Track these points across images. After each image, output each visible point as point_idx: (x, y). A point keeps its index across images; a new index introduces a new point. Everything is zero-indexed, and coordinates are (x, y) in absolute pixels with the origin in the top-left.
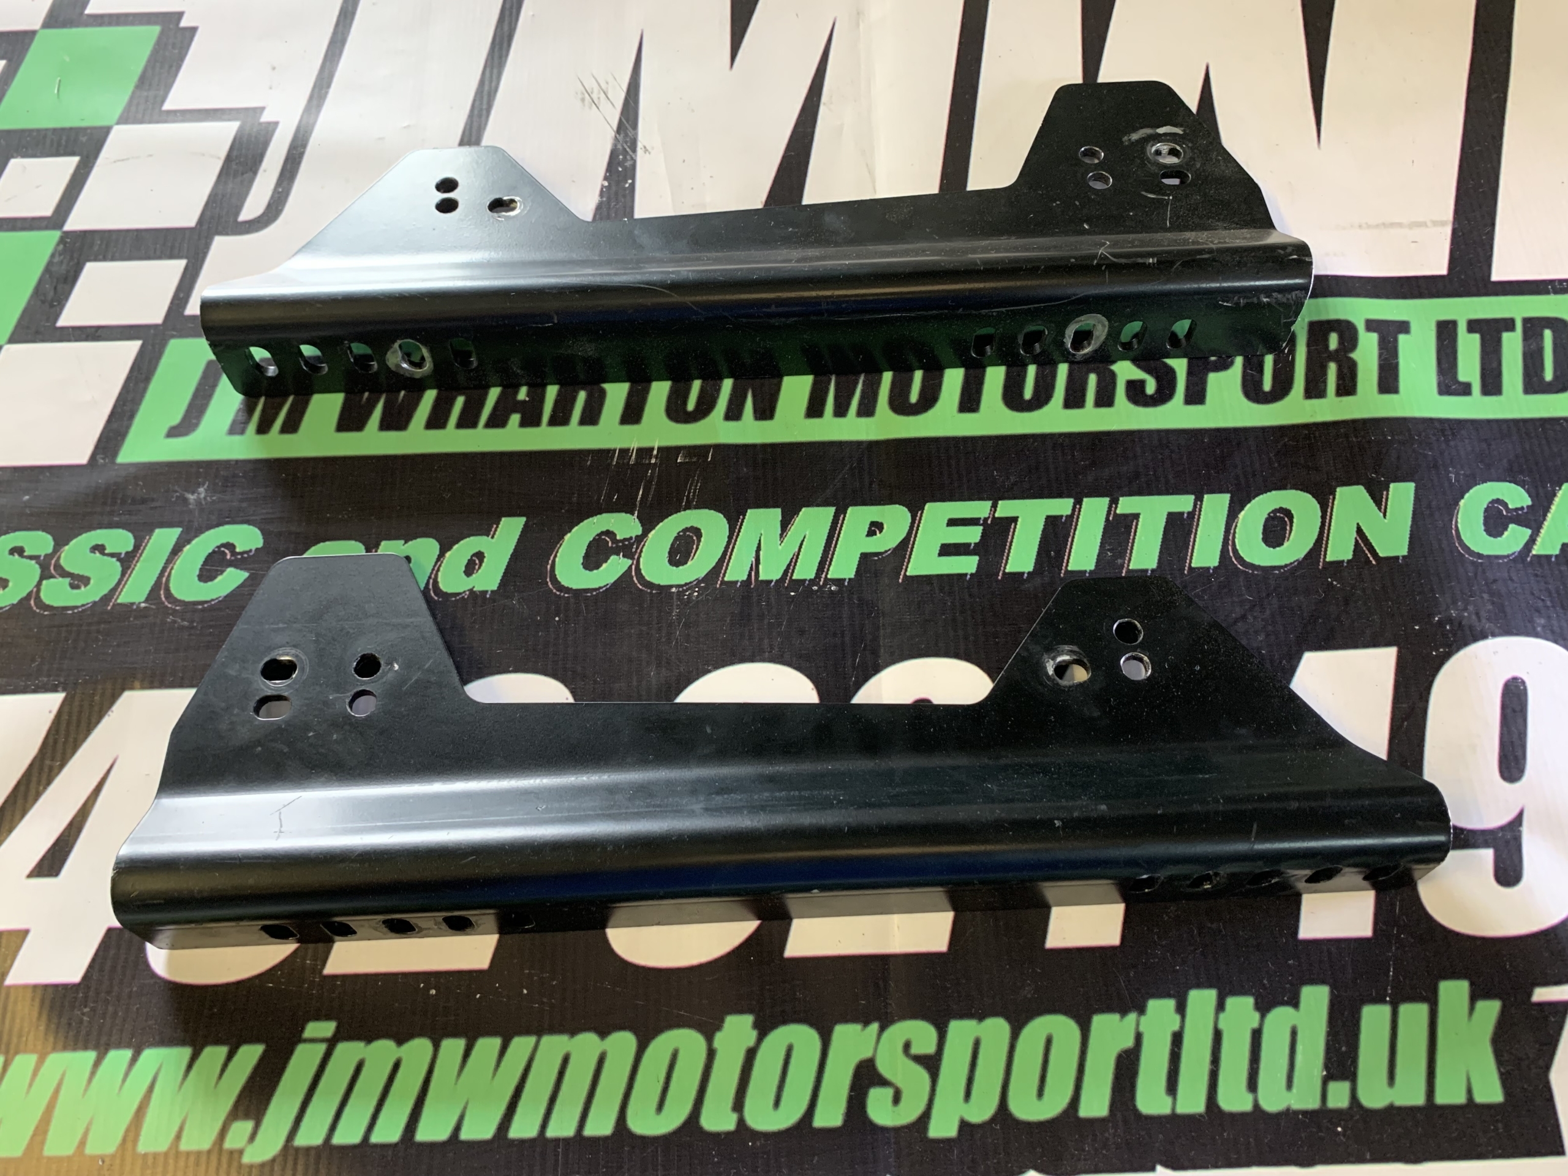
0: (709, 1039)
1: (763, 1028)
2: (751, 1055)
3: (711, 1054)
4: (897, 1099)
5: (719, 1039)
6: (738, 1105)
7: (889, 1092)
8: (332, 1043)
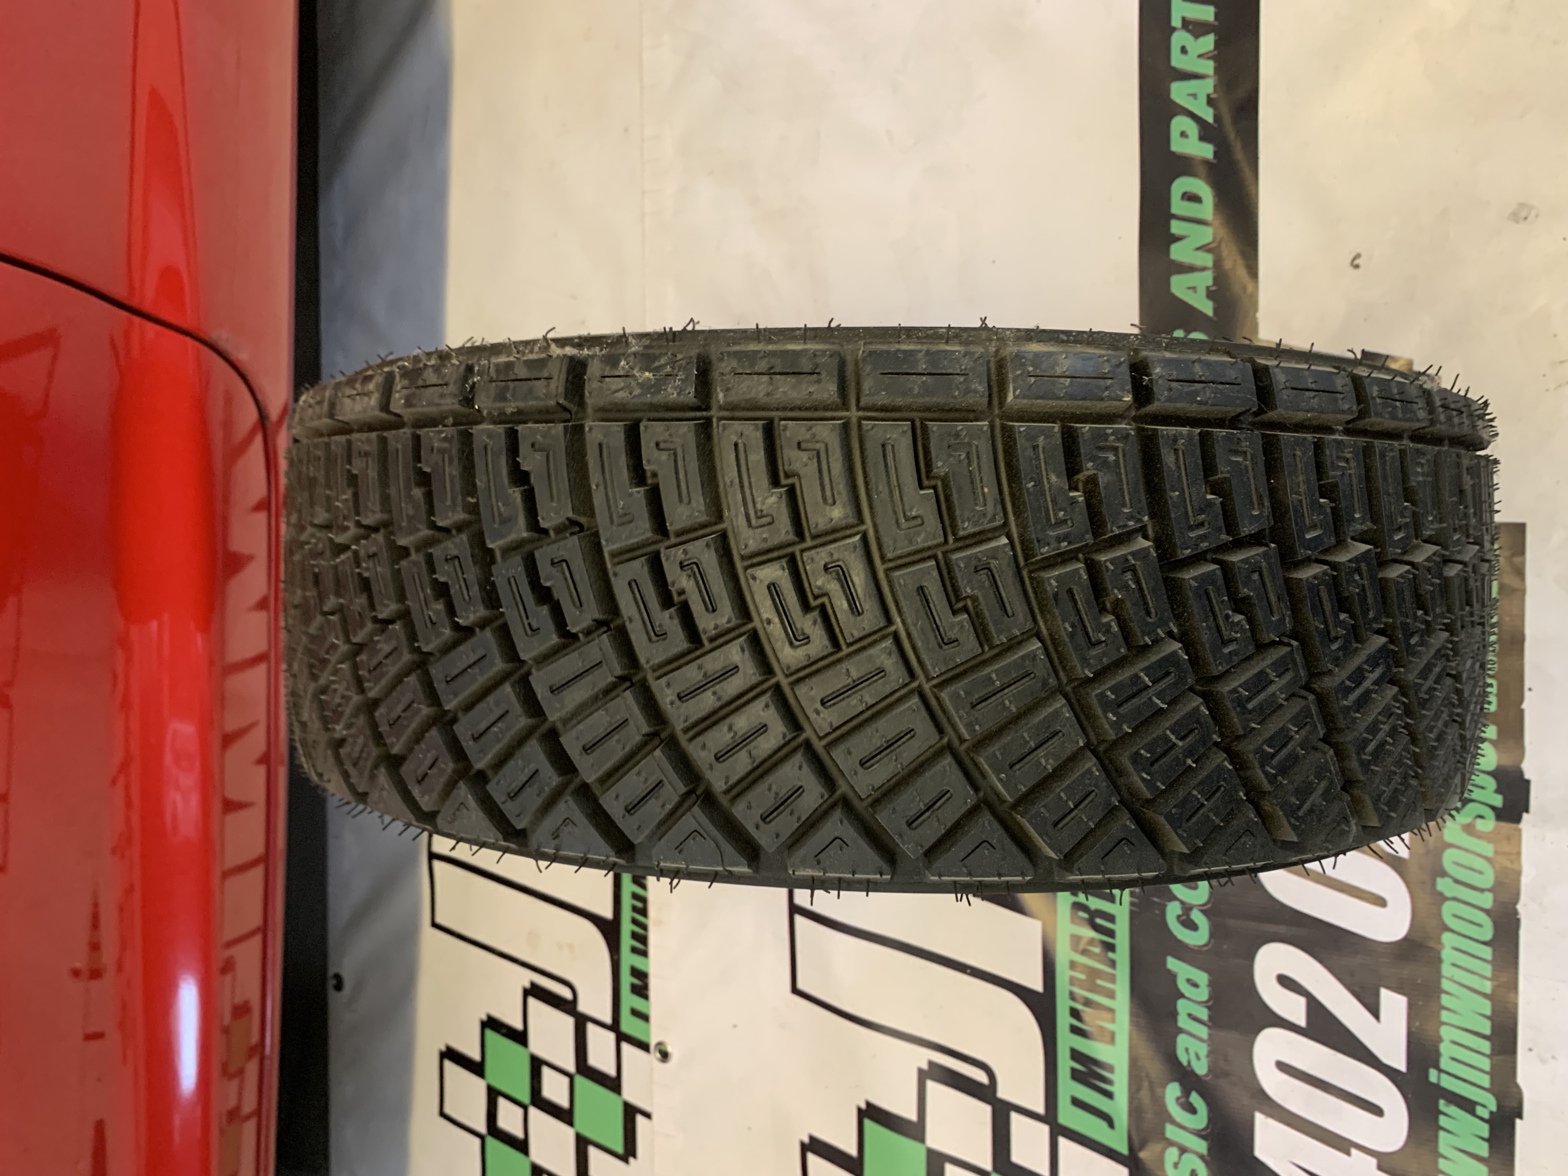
0: (1446, 899)
1: (1444, 874)
2: (1457, 881)
3: (1455, 899)
4: (1481, 817)
5: (1448, 894)
6: (1482, 890)
7: (1479, 821)
8: (1440, 1071)
